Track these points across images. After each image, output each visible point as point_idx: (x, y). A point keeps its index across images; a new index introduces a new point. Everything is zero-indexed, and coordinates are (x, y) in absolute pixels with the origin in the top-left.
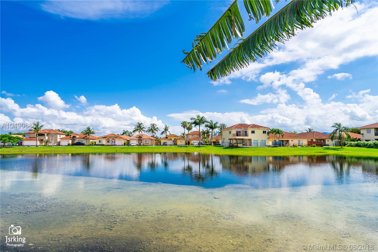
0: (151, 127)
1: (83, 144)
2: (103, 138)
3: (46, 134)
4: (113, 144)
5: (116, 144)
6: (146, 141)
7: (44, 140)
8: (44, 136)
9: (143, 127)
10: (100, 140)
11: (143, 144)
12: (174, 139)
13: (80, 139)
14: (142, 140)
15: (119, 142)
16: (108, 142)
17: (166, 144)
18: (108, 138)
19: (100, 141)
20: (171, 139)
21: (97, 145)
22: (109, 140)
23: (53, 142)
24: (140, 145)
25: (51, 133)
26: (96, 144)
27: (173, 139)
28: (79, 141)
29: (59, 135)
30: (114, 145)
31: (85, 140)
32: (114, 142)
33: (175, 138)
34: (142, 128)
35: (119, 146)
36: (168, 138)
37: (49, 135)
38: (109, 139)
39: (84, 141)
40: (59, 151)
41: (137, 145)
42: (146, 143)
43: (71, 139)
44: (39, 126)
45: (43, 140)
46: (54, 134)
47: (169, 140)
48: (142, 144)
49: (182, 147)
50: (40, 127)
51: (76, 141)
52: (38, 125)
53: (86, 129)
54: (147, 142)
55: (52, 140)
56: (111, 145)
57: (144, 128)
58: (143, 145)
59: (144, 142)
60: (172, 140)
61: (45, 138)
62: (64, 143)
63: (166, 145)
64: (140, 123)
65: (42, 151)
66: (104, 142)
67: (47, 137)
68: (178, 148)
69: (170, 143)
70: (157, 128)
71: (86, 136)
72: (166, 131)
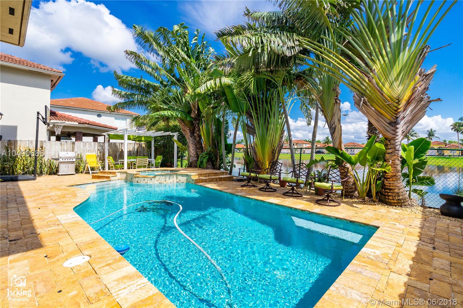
12: (439, 148)
33: (440, 146)
37: (298, 145)
69: (432, 153)
70: (415, 134)
71: (326, 145)
72: (431, 137)
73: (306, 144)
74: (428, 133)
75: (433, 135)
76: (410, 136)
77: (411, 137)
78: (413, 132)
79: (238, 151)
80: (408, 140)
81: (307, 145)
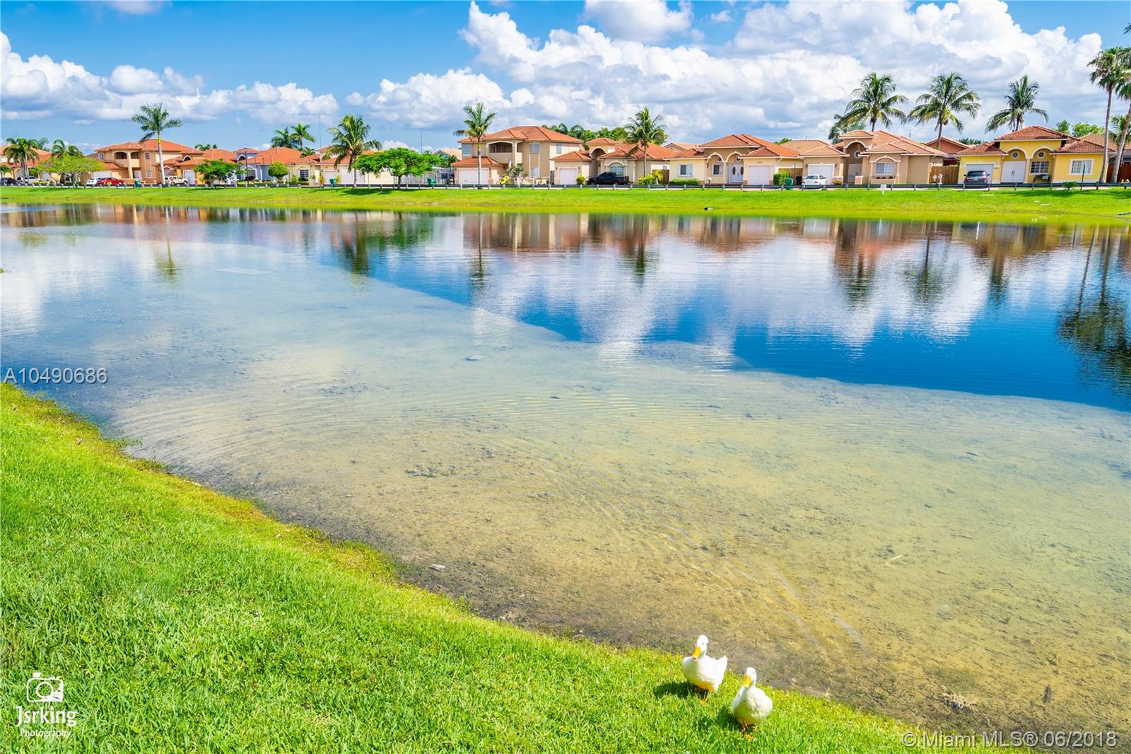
0: (933, 95)
1: (623, 182)
2: (698, 153)
3: (515, 146)
4: (735, 179)
5: (746, 182)
6: (880, 166)
7: (510, 165)
8: (511, 151)
9: (891, 95)
10: (683, 163)
11: (866, 179)
12: (1041, 155)
13: (616, 161)
14: (861, 162)
15: (758, 171)
16: (716, 170)
17: (976, 178)
18: (715, 153)
19: (683, 170)
20: (1016, 154)
21: (673, 184)
22: (718, 163)
23: (537, 171)
24: (847, 182)
25: (530, 139)
26: (671, 179)
27: (1030, 152)
28: (613, 171)
29: (555, 147)
30: (738, 185)
31: (633, 164)
32: (738, 170)
33: (1044, 147)
34: (889, 101)
35: (760, 187)
36: (1001, 147)
37: (527, 148)
38: (720, 159)
39: (630, 171)
40: (524, 205)
41: (837, 185)
42: (878, 175)
43: (590, 161)
44: (484, 117)
45: (507, 165)
46: (541, 142)
47: (1006, 159)
48: (859, 180)
49: (1033, 198)
50: (486, 121)
51: (605, 168)
52: (480, 112)
53: (635, 118)
54: (887, 172)
55: (534, 165)
56: (728, 186)
57: (895, 99)
58: (865, 186)
59: (869, 170)
60: (1026, 160)
61: (513, 159)
62: (567, 175)
63: (983, 184)
64: (878, 77)
65: (480, 205)
66: (699, 171)
67: (520, 154)
68: (1009, 202)
69: (1013, 173)
70: (969, 97)
71: (636, 148)
72: (1019, 110)
73: (559, 143)
74: (1011, 95)
75: (1027, 104)
76: (948, 107)
77: (953, 112)
78: (962, 88)
79: (274, 180)
80: (940, 121)
81: (566, 150)
